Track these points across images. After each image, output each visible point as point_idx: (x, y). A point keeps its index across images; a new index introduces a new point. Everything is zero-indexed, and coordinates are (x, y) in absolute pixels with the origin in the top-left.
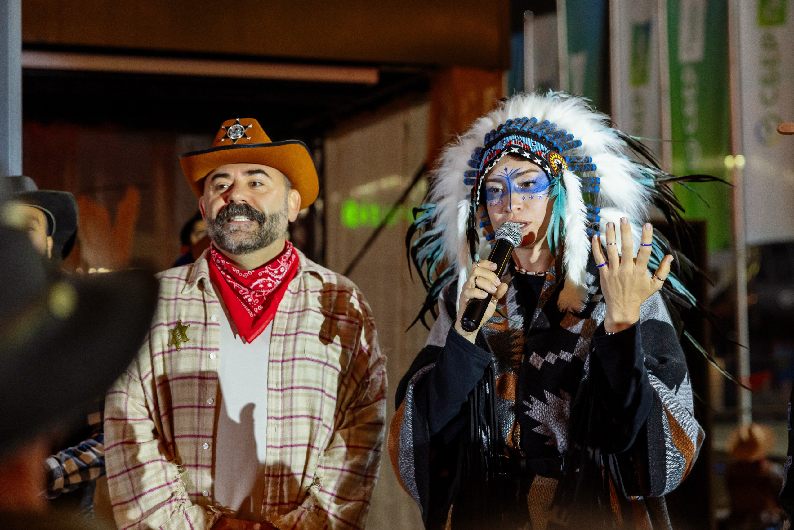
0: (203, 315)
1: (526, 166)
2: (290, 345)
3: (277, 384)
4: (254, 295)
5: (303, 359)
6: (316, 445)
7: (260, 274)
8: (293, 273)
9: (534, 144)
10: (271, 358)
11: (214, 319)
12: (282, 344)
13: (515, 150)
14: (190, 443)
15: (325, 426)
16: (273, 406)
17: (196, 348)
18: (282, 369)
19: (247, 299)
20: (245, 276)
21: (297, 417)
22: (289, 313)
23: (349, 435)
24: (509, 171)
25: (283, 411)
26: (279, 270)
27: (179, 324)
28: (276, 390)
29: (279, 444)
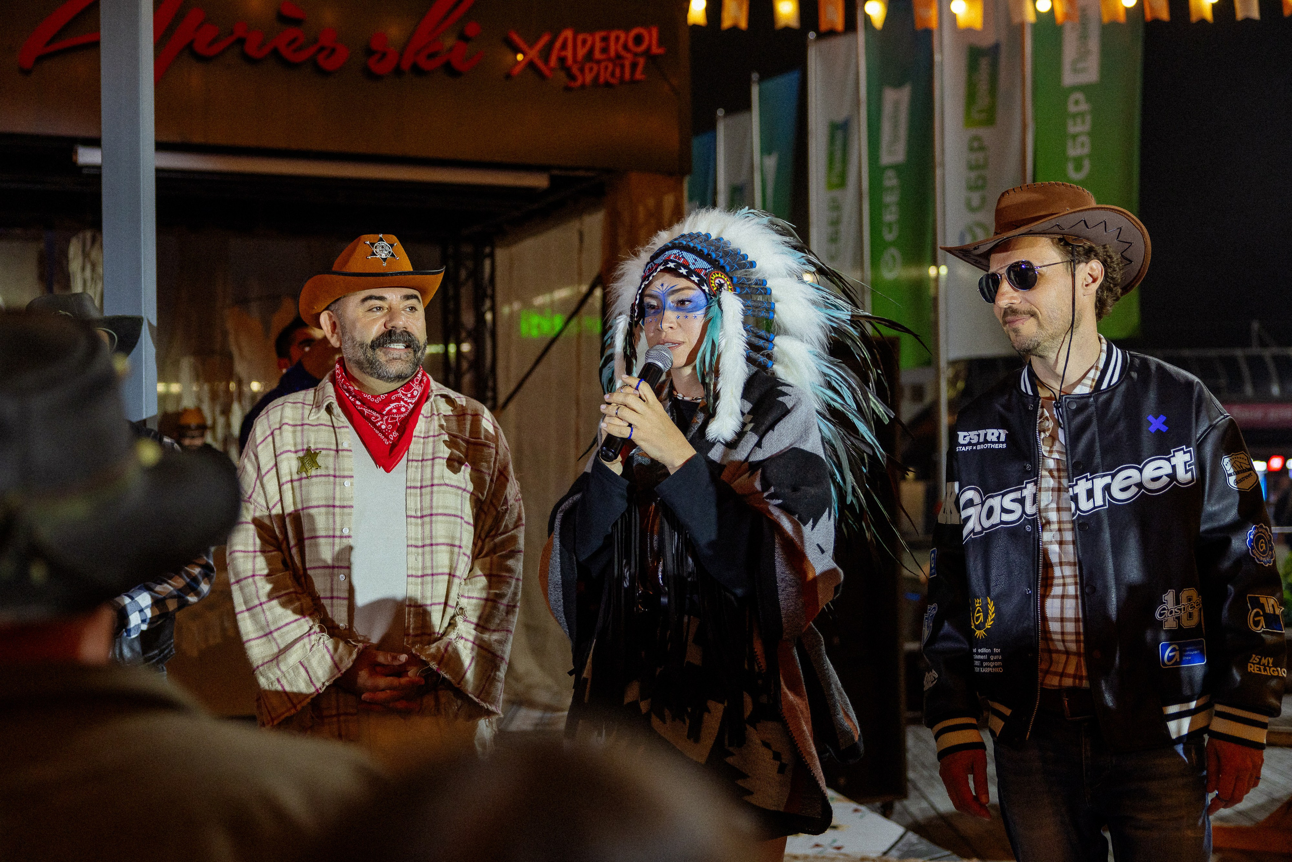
0: (334, 442)
1: (682, 283)
2: (428, 471)
3: (416, 511)
4: (387, 420)
5: (441, 485)
6: (458, 573)
7: (393, 398)
8: (425, 397)
9: (696, 260)
10: (409, 485)
11: (345, 445)
12: (420, 470)
13: (671, 265)
14: (325, 575)
15: (464, 554)
16: (412, 534)
17: (329, 475)
18: (421, 495)
19: (380, 426)
20: (377, 401)
21: (437, 544)
22: (424, 438)
23: (491, 563)
24: (665, 287)
25: (423, 539)
26: (412, 394)
27: (308, 450)
28: (415, 517)
29: (420, 573)
